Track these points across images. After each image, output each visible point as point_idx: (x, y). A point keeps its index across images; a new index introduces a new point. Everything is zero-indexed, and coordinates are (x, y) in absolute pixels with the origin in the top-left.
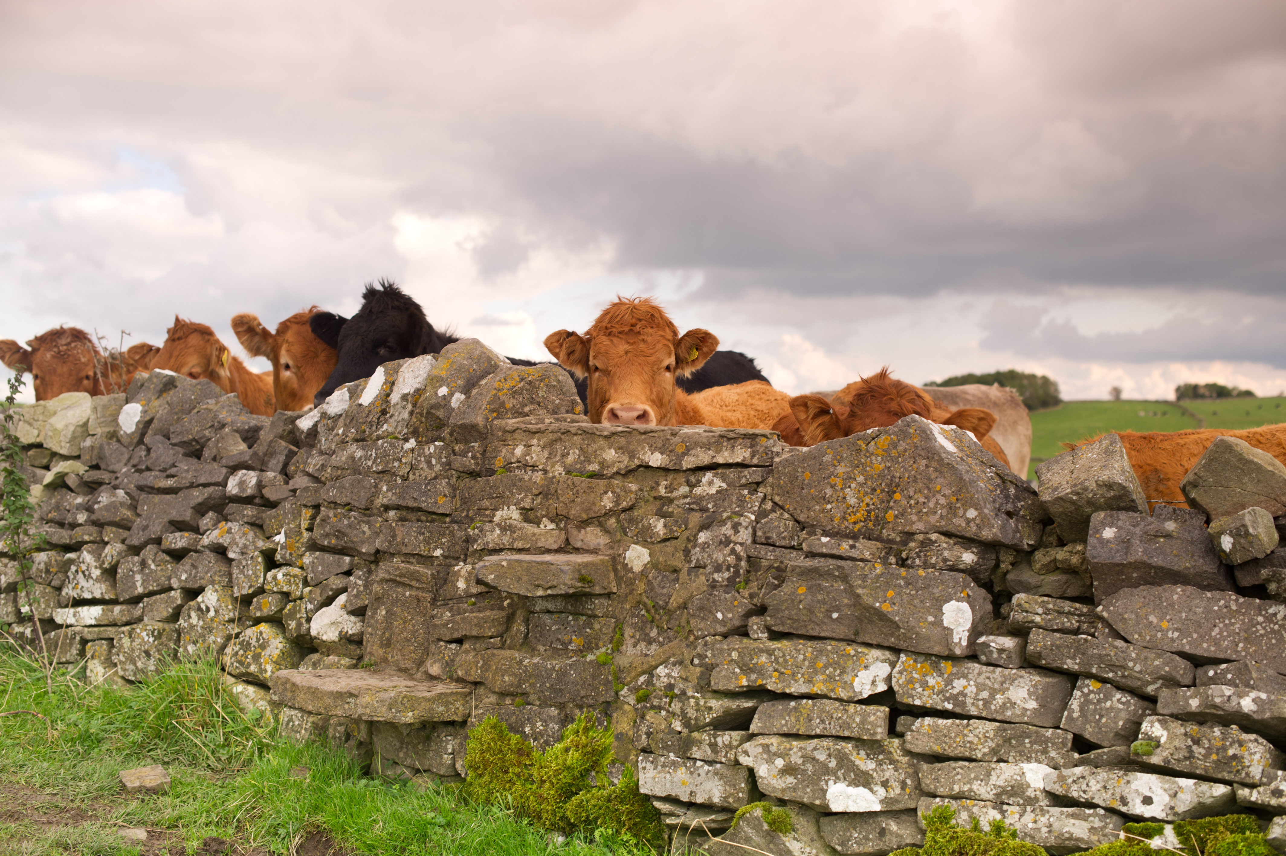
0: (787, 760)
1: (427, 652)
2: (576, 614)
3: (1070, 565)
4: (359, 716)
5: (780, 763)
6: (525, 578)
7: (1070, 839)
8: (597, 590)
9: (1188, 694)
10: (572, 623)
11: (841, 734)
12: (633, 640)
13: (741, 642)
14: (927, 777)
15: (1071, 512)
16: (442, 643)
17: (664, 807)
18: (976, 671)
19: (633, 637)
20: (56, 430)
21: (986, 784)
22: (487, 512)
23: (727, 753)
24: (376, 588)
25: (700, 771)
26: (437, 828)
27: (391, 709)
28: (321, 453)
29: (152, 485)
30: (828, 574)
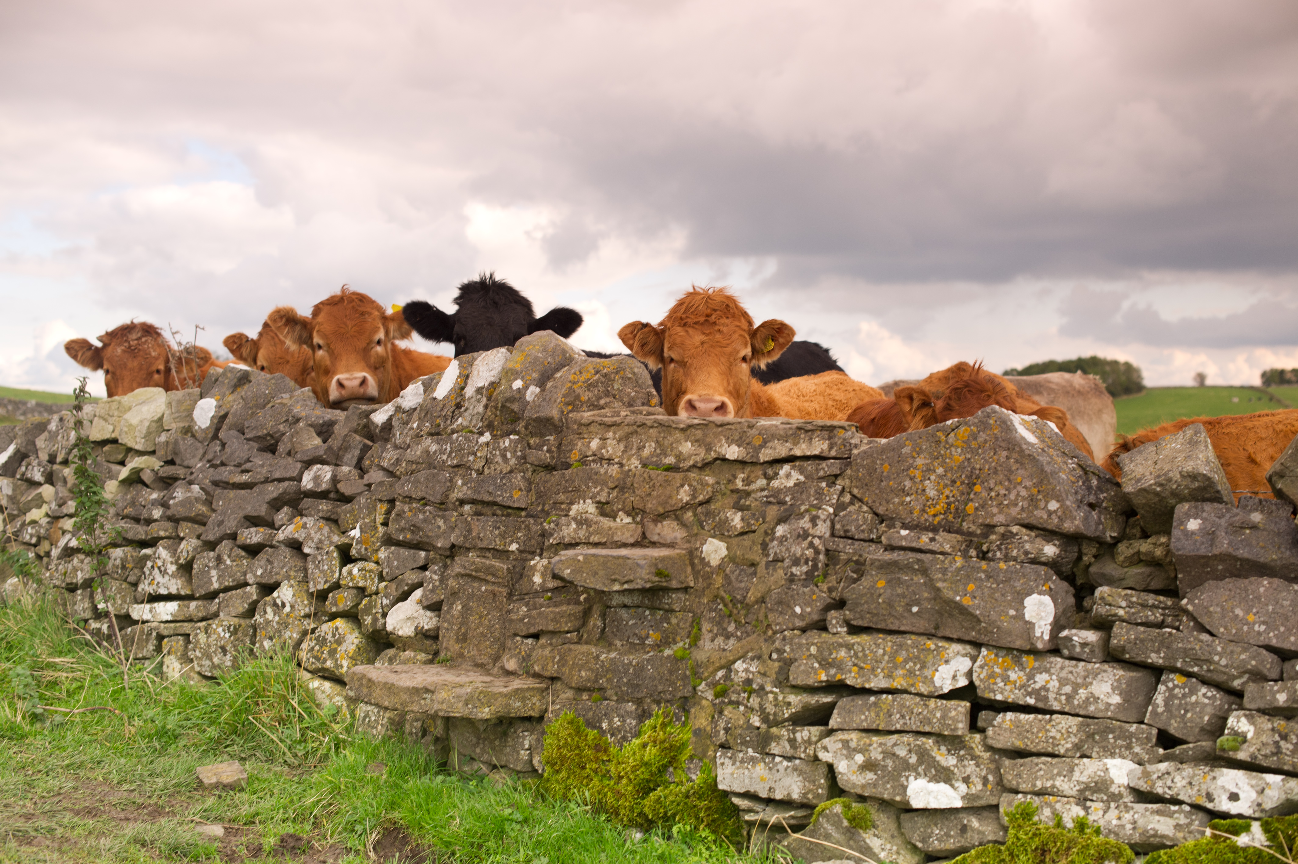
0: (867, 755)
1: (503, 647)
2: (653, 609)
3: (1154, 558)
4: (436, 712)
5: (859, 759)
6: (601, 573)
7: (1155, 835)
8: (674, 584)
9: (1276, 688)
10: (649, 617)
11: (921, 729)
12: (711, 635)
13: (820, 636)
14: (1008, 773)
15: (1154, 503)
16: (518, 638)
17: (743, 803)
18: (1059, 666)
19: (711, 631)
20: (131, 425)
21: (1070, 780)
22: (563, 506)
23: (806, 748)
24: (452, 583)
25: (779, 767)
26: (514, 824)
27: (467, 705)
28: (396, 447)
29: (227, 480)
30: (908, 568)
